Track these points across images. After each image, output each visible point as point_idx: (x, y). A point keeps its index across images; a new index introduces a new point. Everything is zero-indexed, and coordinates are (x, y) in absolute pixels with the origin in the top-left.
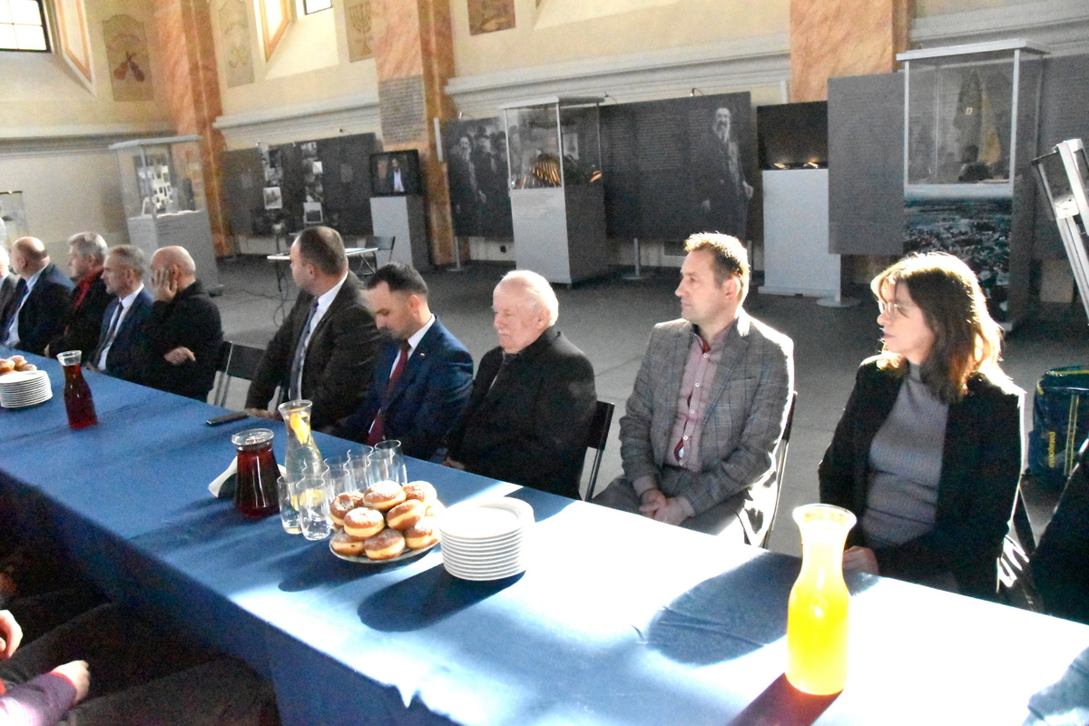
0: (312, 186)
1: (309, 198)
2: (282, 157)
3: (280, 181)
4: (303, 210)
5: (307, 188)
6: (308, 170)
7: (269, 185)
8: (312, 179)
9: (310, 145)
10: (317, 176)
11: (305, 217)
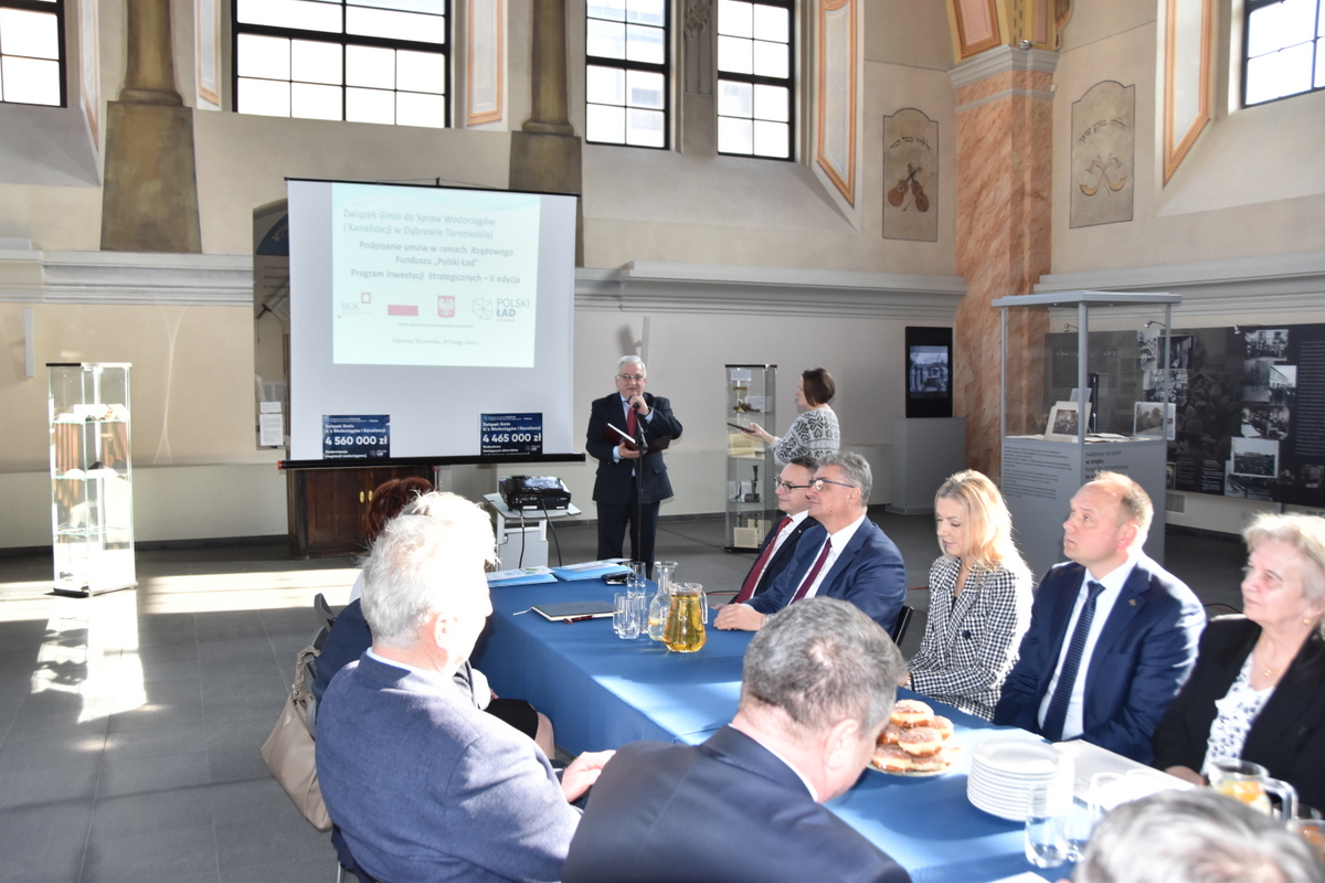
0: (1258, 408)
1: (1248, 430)
2: (1190, 350)
3: (1179, 393)
4: (1228, 447)
5: (1247, 411)
6: (1259, 378)
7: (1151, 395)
8: (1266, 397)
9: (1270, 335)
10: (1279, 393)
11: (1230, 466)
